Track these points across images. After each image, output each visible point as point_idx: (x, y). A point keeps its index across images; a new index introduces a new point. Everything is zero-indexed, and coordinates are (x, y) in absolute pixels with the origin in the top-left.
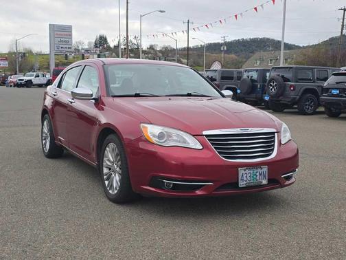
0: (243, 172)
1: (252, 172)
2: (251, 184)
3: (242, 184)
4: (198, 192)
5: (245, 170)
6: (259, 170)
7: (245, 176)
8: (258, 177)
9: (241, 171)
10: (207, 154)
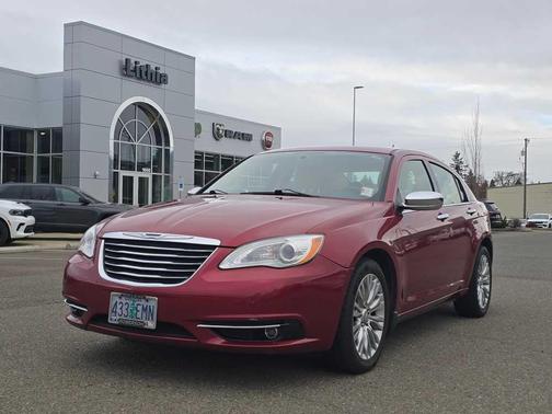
1: (130, 302)
2: (128, 323)
3: (113, 319)
5: (120, 298)
7: (119, 306)
8: (139, 314)
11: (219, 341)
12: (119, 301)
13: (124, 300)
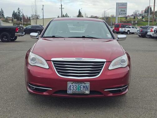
0: (71, 84)
1: (77, 85)
2: (76, 93)
3: (69, 92)
4: (45, 93)
5: (72, 84)
6: (83, 84)
7: (72, 87)
8: (82, 89)
9: (69, 84)
10: (50, 72)
11: (111, 95)
12: (71, 85)
13: (74, 84)
